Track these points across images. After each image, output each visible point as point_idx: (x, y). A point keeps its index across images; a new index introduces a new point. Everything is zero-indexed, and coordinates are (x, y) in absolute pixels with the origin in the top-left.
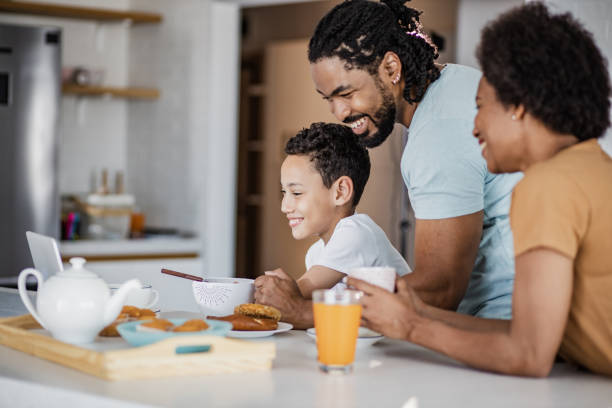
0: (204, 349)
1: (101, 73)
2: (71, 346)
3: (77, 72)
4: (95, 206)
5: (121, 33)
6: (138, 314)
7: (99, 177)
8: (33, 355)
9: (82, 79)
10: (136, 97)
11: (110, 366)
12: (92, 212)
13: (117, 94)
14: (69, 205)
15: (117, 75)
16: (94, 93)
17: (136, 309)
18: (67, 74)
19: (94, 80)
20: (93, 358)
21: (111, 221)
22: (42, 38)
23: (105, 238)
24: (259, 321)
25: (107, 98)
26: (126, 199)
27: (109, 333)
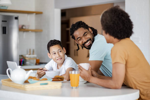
0: (46, 84)
1: (29, 26)
2: (18, 84)
3: (23, 26)
4: (27, 57)
5: (33, 16)
6: (33, 78)
7: (29, 50)
8: (10, 87)
9: (24, 27)
10: (37, 31)
11: (26, 88)
12: (27, 59)
13: (32, 31)
14: (21, 57)
15: (33, 26)
16: (27, 31)
17: (32, 77)
18: (21, 26)
19: (27, 28)
20: (23, 86)
21: (32, 61)
22: (14, 18)
23: (30, 65)
24: (59, 79)
25: (30, 32)
26: (35, 56)
27: (26, 82)
